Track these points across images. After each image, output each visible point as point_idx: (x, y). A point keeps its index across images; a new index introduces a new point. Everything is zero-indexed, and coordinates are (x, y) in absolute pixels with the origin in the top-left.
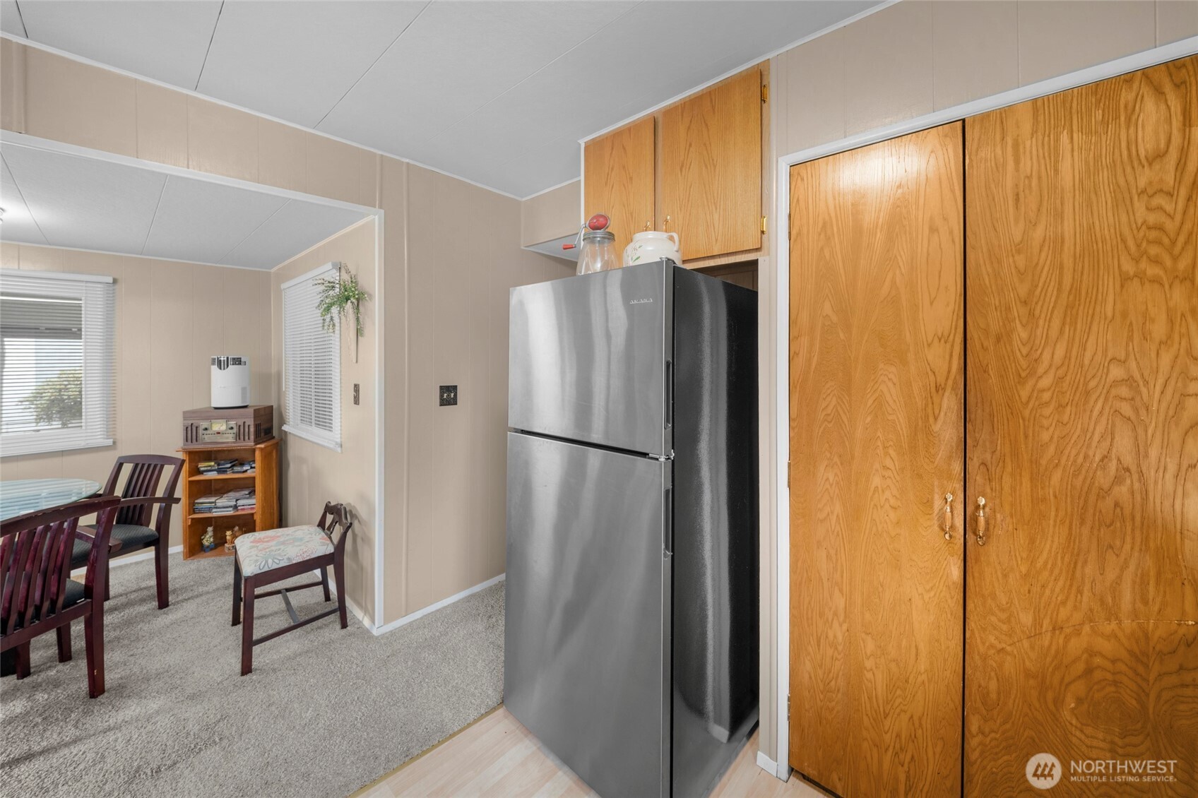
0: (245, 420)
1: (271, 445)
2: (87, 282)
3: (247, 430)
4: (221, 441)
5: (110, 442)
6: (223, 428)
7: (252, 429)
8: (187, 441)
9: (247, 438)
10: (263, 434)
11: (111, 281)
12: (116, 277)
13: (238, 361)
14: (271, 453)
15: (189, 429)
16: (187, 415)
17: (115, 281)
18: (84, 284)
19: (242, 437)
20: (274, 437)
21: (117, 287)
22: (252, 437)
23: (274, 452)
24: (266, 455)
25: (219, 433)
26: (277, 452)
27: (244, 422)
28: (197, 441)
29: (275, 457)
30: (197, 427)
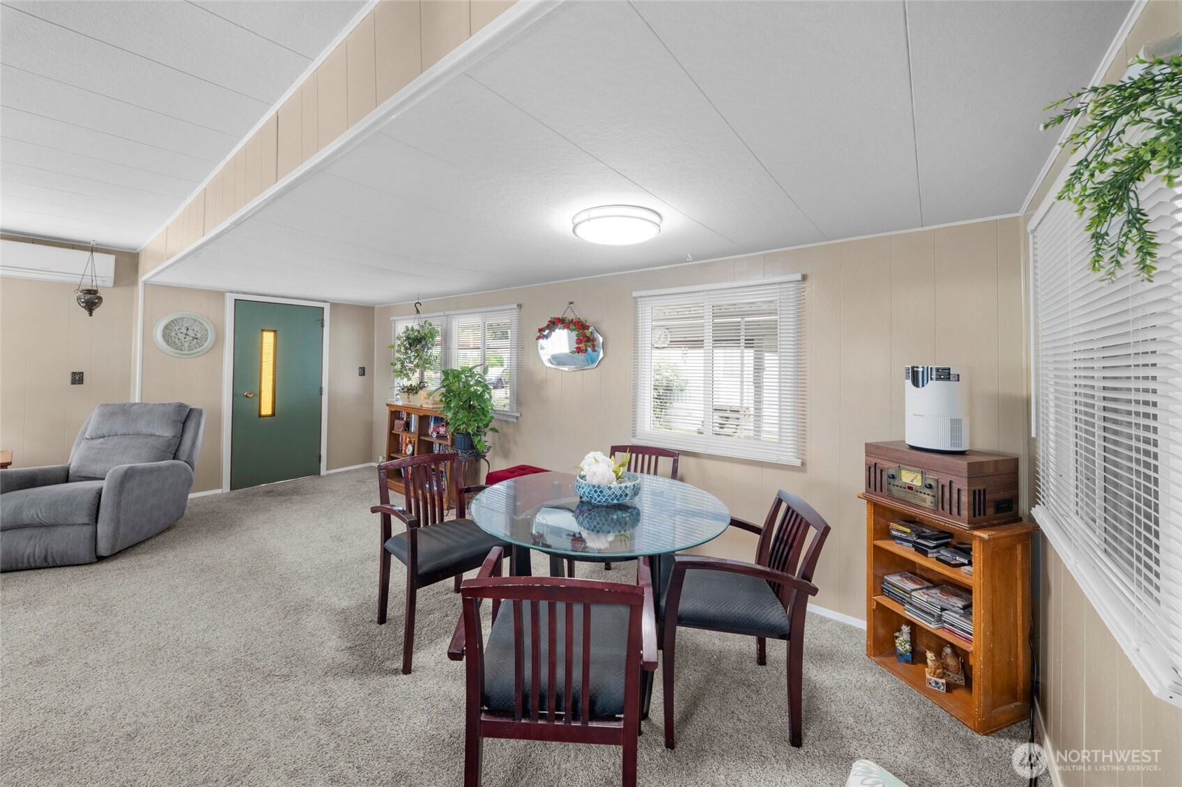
0: (953, 478)
1: (1010, 536)
2: (780, 283)
3: (955, 496)
4: (913, 501)
5: (798, 463)
6: (918, 482)
7: (965, 498)
8: (870, 487)
9: (955, 510)
10: (990, 511)
11: (799, 277)
12: (804, 273)
13: (944, 375)
14: (1010, 549)
15: (872, 469)
16: (871, 449)
17: (804, 278)
18: (777, 286)
19: (947, 506)
20: (1020, 520)
21: (806, 284)
22: (965, 513)
23: (1019, 547)
24: (997, 554)
25: (910, 488)
26: (1025, 548)
27: (951, 482)
28: (881, 491)
29: (1019, 558)
30: (881, 471)
